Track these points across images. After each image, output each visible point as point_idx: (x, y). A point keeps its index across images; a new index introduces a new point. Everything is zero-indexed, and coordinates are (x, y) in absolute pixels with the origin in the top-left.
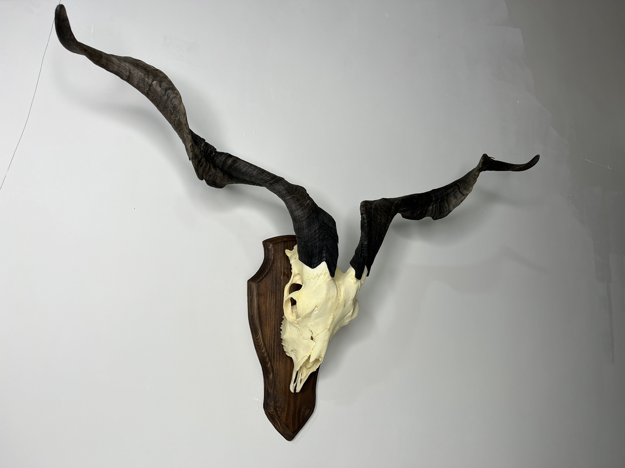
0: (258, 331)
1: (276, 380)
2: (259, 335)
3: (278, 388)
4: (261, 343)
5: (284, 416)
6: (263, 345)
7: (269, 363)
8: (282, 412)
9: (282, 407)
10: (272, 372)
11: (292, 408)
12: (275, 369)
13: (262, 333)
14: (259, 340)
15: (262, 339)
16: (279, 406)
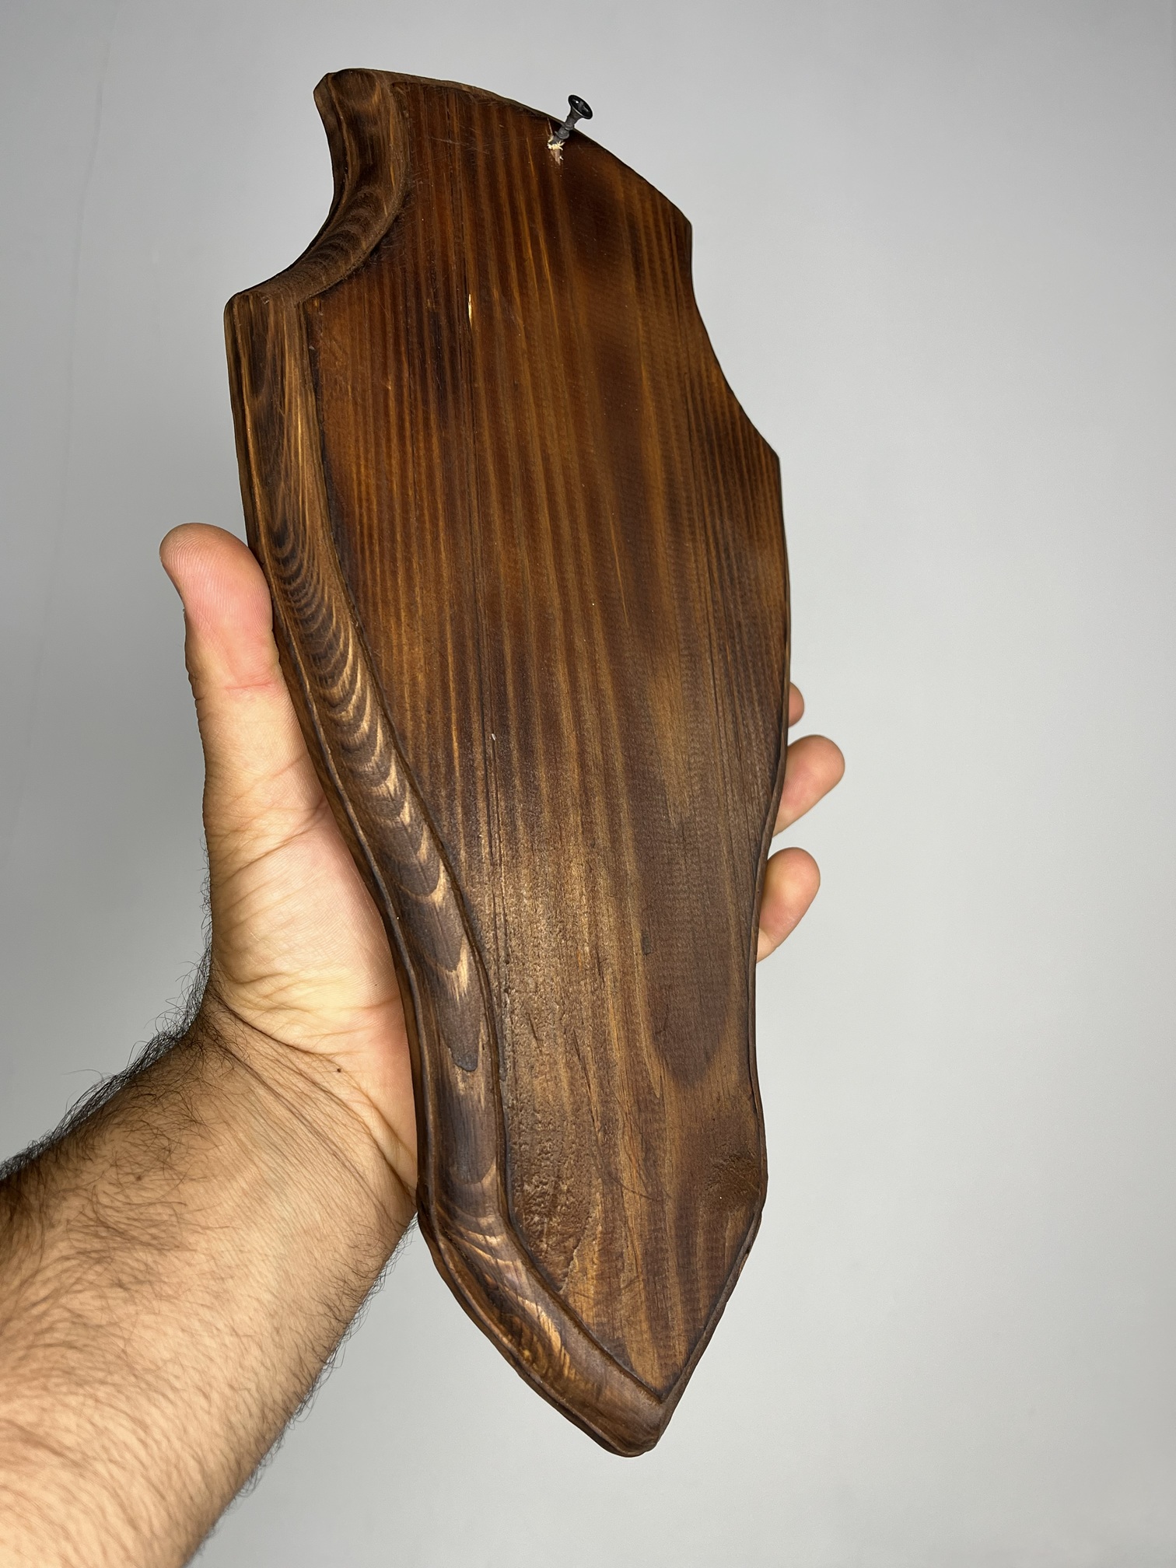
0: (336, 636)
1: (499, 998)
2: (347, 670)
3: (522, 1062)
4: (365, 725)
5: (584, 1271)
6: (386, 745)
7: (443, 880)
8: (571, 1242)
9: (562, 1199)
10: (465, 940)
11: (634, 1205)
12: (484, 920)
13: (365, 649)
14: (351, 708)
15: (374, 701)
16: (543, 1194)
